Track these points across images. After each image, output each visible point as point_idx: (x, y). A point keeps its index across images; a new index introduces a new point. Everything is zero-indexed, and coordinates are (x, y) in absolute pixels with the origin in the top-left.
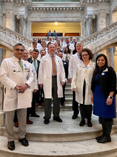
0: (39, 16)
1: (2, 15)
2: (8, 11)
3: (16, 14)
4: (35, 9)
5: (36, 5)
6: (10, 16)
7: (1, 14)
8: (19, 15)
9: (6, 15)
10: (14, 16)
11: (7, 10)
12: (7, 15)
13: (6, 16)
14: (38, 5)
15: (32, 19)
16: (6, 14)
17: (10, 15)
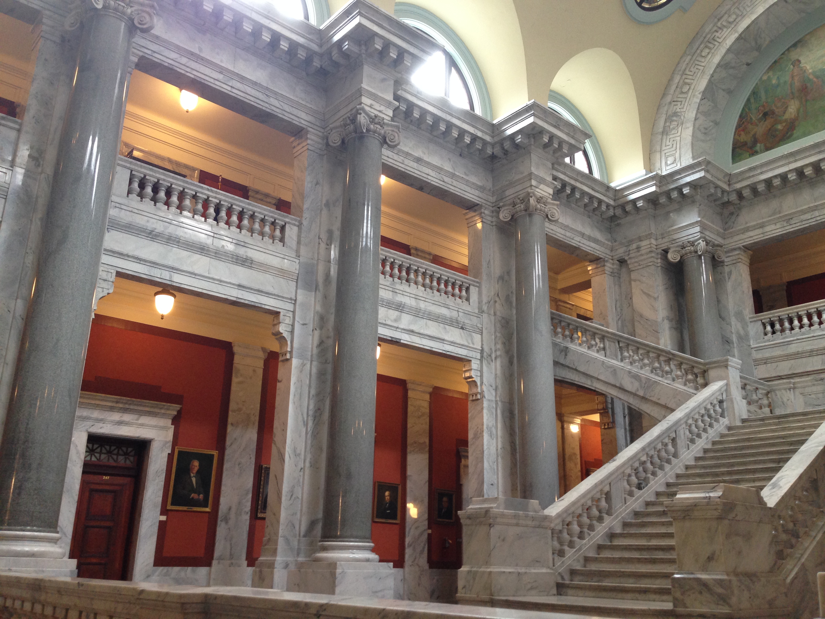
0: (774, 214)
1: (615, 266)
2: (634, 246)
3: (664, 247)
4: (746, 193)
5: (747, 175)
6: (641, 261)
7: (613, 264)
8: (678, 246)
9: (629, 262)
10: (660, 256)
11: (631, 242)
12: (633, 260)
13: (630, 266)
14: (759, 171)
15: (745, 236)
16: (626, 258)
17: (643, 258)
